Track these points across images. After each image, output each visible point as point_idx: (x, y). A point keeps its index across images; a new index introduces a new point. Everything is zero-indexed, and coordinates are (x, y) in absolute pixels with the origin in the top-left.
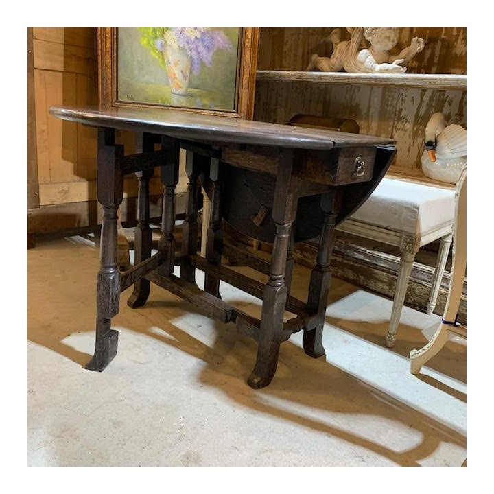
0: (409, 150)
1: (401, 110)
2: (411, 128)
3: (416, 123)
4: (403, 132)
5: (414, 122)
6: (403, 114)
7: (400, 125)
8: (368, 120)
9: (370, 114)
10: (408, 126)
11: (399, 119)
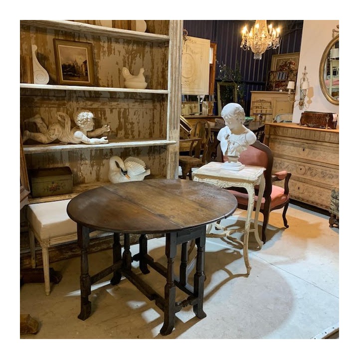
0: (91, 173)
1: (81, 155)
2: (90, 163)
3: (91, 160)
4: (85, 165)
5: (91, 159)
6: (83, 156)
7: (83, 162)
8: (62, 162)
9: (63, 159)
10: (87, 162)
11: (82, 159)
